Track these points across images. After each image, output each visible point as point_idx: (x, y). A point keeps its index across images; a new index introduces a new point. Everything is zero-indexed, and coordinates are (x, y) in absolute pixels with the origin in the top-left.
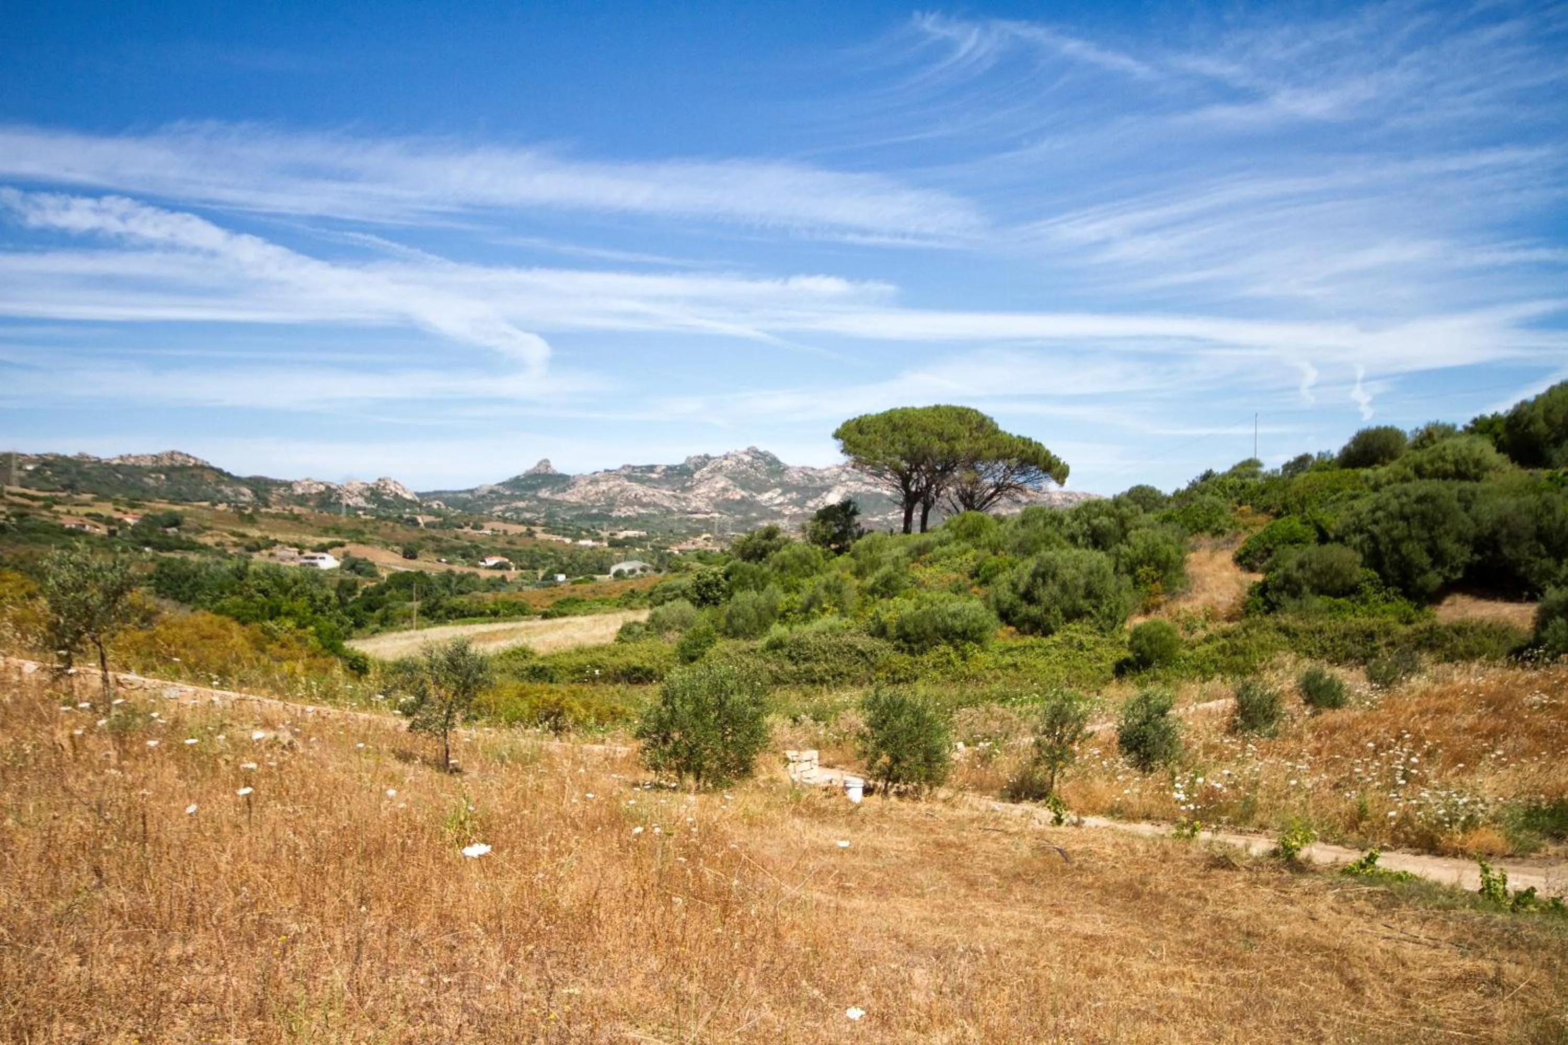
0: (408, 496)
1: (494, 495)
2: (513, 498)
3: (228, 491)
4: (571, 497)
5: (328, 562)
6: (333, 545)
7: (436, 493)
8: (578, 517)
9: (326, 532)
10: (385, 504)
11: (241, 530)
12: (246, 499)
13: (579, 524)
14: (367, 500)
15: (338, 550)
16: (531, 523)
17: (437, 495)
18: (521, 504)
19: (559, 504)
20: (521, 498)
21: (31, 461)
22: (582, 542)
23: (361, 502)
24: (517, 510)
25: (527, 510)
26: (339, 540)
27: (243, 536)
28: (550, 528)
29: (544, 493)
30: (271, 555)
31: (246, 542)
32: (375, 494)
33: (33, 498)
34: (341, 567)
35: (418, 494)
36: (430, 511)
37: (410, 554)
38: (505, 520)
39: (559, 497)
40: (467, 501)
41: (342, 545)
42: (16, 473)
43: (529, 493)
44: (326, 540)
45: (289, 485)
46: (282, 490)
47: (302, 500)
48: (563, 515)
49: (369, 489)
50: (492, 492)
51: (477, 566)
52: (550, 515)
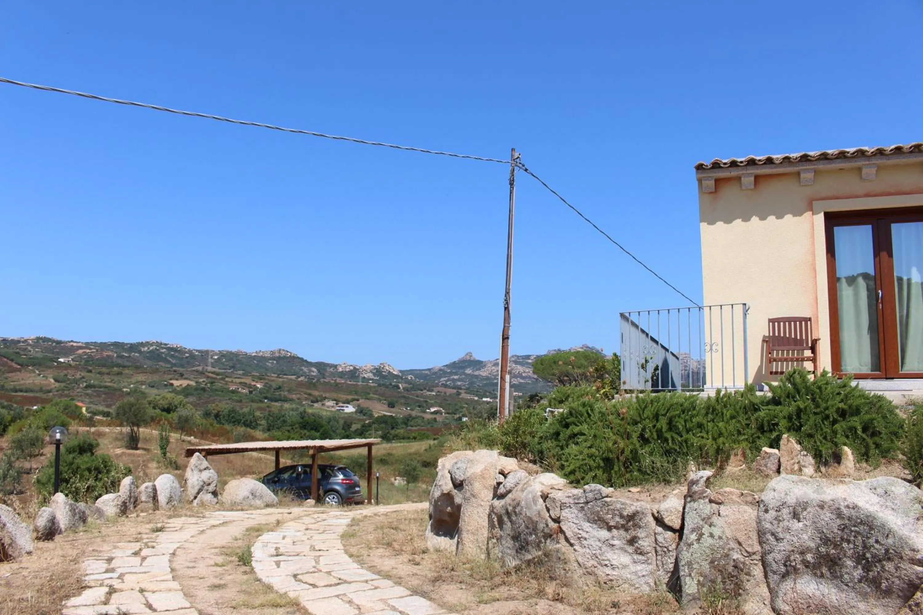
0: (395, 373)
1: (442, 372)
2: (451, 373)
3: (305, 369)
4: (483, 373)
5: (350, 409)
6: (353, 400)
7: (411, 370)
8: (486, 385)
9: (350, 393)
10: (385, 377)
11: (309, 391)
12: (314, 374)
13: (486, 388)
14: (374, 374)
15: (355, 402)
16: (459, 388)
17: (411, 372)
18: (456, 377)
19: (477, 377)
20: (456, 374)
21: (216, 354)
22: (484, 399)
23: (371, 375)
24: (454, 381)
25: (459, 380)
26: (356, 397)
27: (310, 395)
28: (469, 391)
29: (468, 371)
30: (323, 405)
31: (312, 398)
32: (378, 371)
33: (218, 374)
34: (356, 412)
35: (401, 371)
36: (407, 382)
37: (391, 405)
38: (445, 386)
39: (476, 373)
40: (427, 375)
41: (358, 400)
42: (210, 360)
43: (461, 371)
44: (350, 397)
45: (335, 366)
46: (331, 370)
47: (342, 375)
48: (478, 383)
49: (375, 369)
50: (440, 370)
51: (425, 412)
52: (471, 383)
